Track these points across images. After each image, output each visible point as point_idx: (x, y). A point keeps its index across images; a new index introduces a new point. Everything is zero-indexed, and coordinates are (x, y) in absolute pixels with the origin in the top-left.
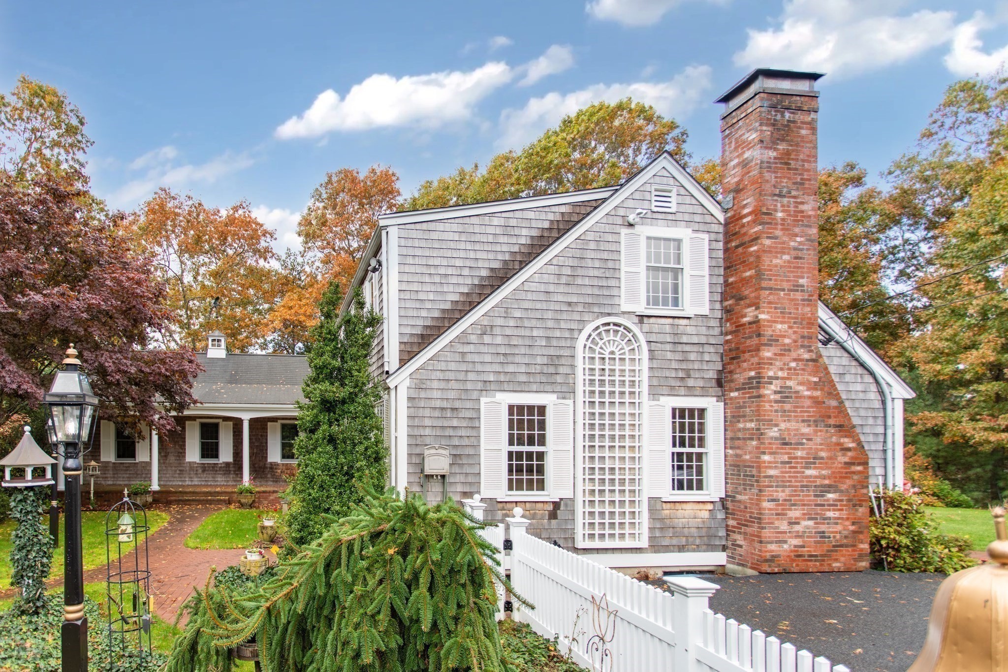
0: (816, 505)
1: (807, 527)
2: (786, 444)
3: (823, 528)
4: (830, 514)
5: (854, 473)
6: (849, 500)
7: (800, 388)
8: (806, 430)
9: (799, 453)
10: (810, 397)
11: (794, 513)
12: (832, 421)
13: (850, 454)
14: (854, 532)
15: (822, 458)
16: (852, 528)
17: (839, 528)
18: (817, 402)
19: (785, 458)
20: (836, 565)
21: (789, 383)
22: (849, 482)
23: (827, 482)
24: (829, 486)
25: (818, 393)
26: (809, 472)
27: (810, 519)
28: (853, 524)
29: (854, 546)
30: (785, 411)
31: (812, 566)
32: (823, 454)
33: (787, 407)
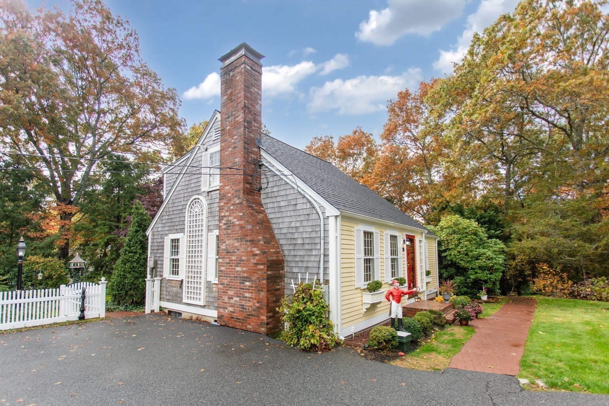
0: (240, 289)
1: (236, 301)
2: (228, 252)
3: (243, 303)
4: (247, 295)
5: (258, 270)
6: (256, 287)
7: (235, 220)
8: (237, 244)
9: (234, 258)
10: (239, 225)
11: (231, 293)
12: (249, 238)
13: (257, 258)
14: (258, 308)
15: (243, 260)
16: (257, 305)
17: (251, 304)
18: (242, 227)
19: (228, 261)
20: (249, 327)
21: (230, 218)
22: (256, 276)
23: (245, 275)
24: (247, 277)
25: (242, 222)
26: (238, 269)
27: (238, 296)
28: (258, 302)
29: (258, 317)
30: (228, 234)
31: (238, 325)
32: (244, 258)
33: (229, 231)
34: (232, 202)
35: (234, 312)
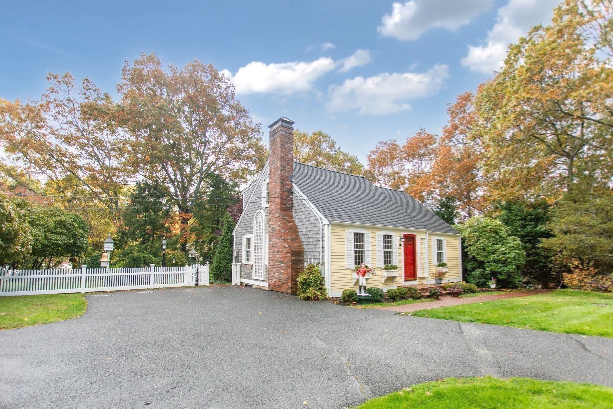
0: (279, 268)
1: (277, 275)
2: (273, 246)
3: (280, 276)
4: (282, 271)
5: (287, 256)
6: (286, 267)
7: (276, 227)
8: (277, 241)
9: (276, 250)
10: (278, 230)
11: (274, 270)
12: (283, 238)
13: (286, 249)
14: (287, 278)
15: (280, 251)
16: (287, 277)
17: (284, 277)
18: (280, 231)
19: (273, 251)
20: (283, 290)
21: (274, 226)
22: (286, 260)
23: (281, 260)
24: (282, 261)
25: (280, 228)
26: (278, 256)
27: (278, 273)
28: (287, 275)
29: (287, 284)
30: (273, 235)
31: (278, 289)
32: (280, 250)
33: (274, 234)
34: (275, 216)
35: (276, 282)
